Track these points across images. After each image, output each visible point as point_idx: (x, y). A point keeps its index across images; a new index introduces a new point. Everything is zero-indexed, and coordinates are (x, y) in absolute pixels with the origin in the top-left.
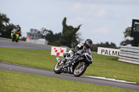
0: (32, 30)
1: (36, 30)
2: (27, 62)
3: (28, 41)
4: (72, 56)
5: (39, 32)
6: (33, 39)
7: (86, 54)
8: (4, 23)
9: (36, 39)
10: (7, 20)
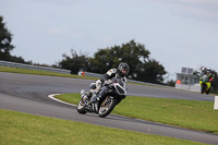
0: (184, 69)
1: (190, 70)
2: (176, 120)
3: (178, 86)
4: (98, 88)
5: (196, 73)
6: (186, 83)
7: (115, 85)
8: (141, 59)
9: (191, 83)
10: (146, 54)
